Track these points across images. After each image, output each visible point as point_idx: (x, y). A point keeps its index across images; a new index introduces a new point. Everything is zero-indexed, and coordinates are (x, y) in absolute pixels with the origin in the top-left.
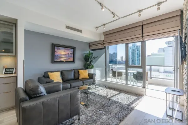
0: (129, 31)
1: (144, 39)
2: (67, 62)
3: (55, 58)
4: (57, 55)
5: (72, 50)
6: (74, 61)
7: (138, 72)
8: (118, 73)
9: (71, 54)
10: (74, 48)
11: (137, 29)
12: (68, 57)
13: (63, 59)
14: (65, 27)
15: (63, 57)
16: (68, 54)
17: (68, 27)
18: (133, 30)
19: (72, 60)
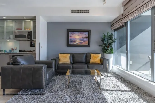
2: (81, 46)
3: (70, 42)
4: (71, 39)
9: (86, 37)
10: (89, 31)
12: (82, 41)
13: (77, 42)
15: (77, 40)
16: (83, 37)
19: (86, 43)
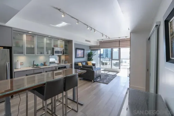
0: (113, 43)
1: (120, 47)
2: (81, 57)
3: (77, 55)
5: (83, 51)
6: (84, 57)
7: (116, 62)
8: (105, 63)
9: (83, 53)
10: (84, 50)
11: (117, 42)
12: (82, 55)
14: (85, 40)
15: (80, 54)
17: (86, 41)
18: (115, 42)
